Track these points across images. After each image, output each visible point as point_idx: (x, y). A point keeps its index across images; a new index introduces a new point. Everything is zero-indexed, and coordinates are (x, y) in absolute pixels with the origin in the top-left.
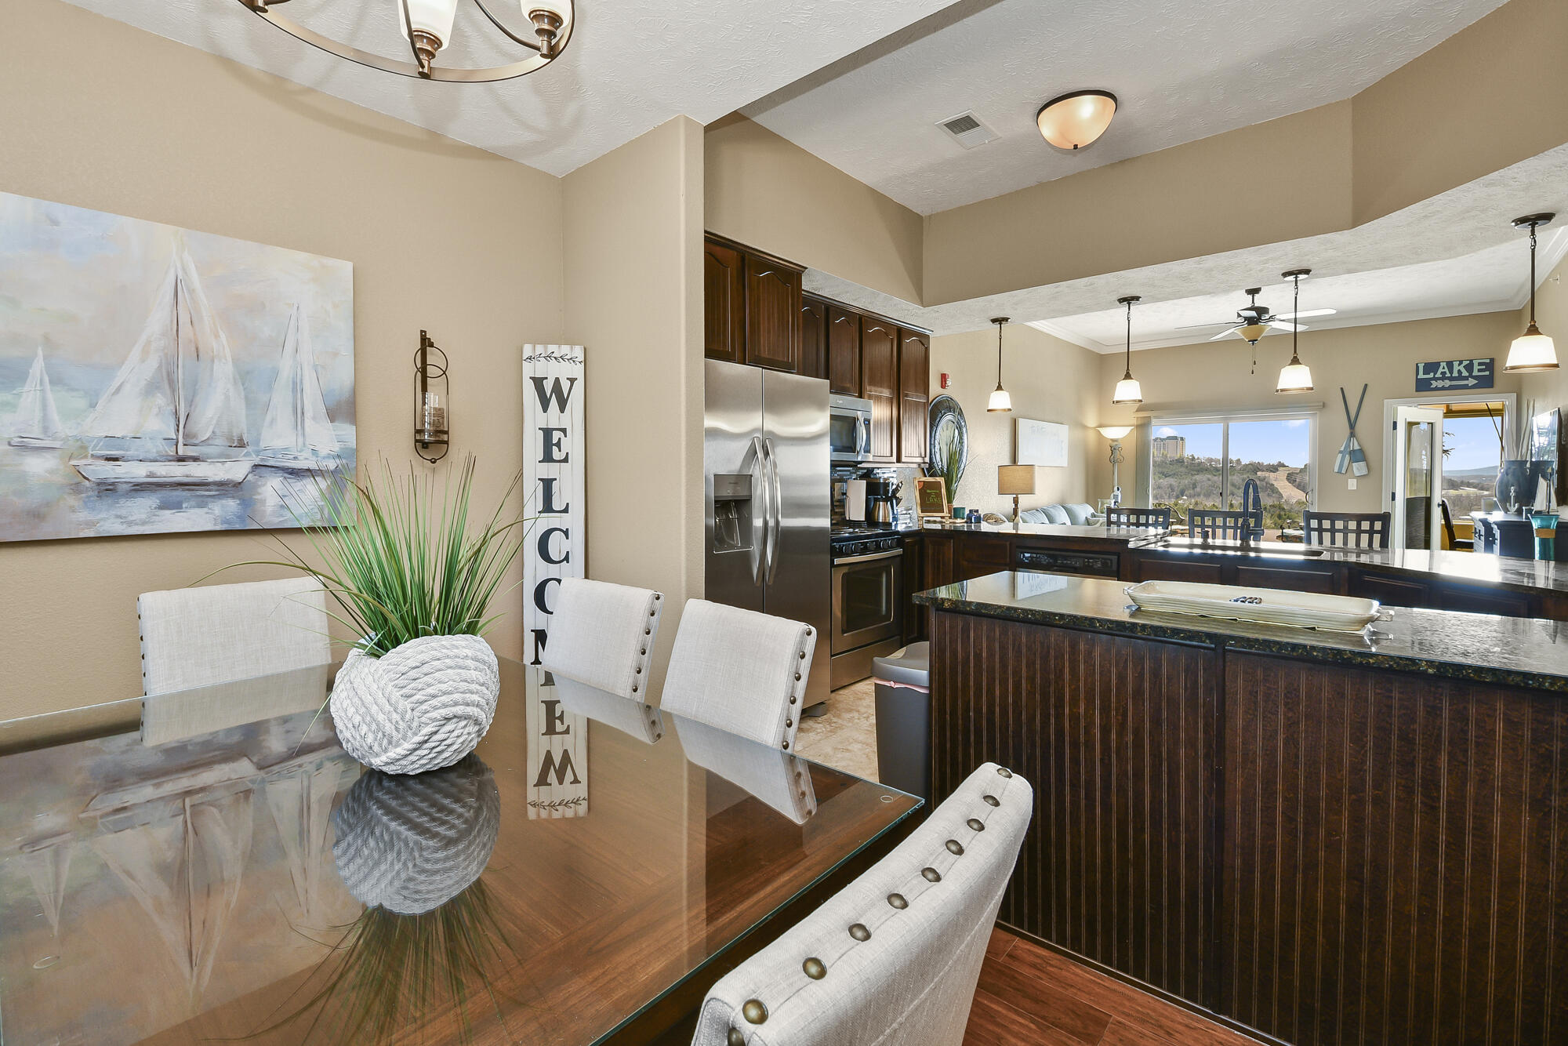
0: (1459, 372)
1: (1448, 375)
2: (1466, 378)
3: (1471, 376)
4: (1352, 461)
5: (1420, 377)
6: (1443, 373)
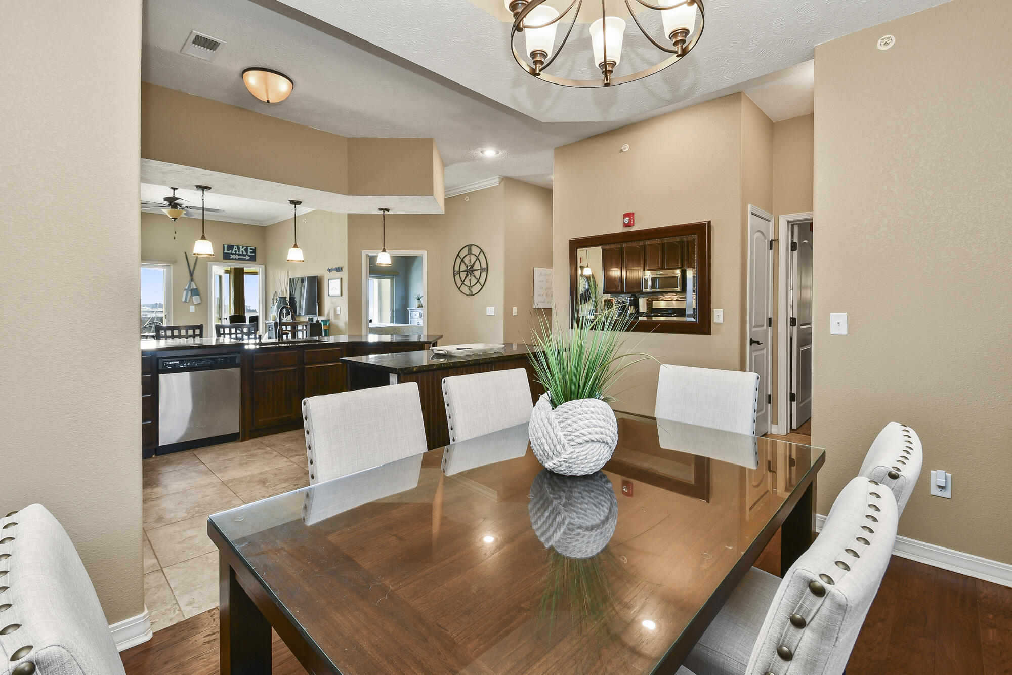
0: (242, 251)
1: (238, 252)
2: (245, 255)
3: (247, 254)
4: (192, 295)
5: (225, 252)
6: (236, 251)
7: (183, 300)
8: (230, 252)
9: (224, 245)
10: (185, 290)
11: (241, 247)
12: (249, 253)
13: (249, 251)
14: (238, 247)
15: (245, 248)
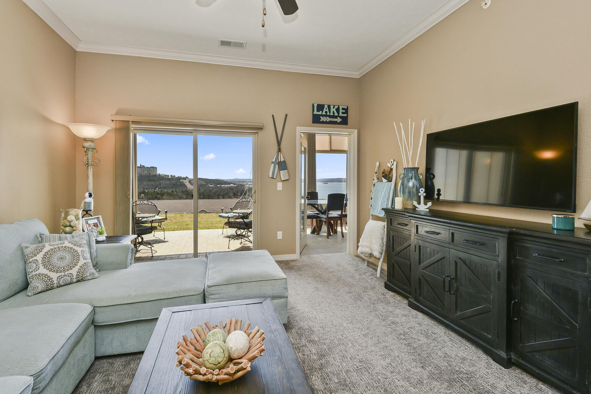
0: (333, 112)
2: (336, 117)
3: (339, 116)
4: (280, 169)
5: (315, 113)
6: (326, 112)
7: (271, 176)
8: (320, 113)
9: (313, 104)
10: (273, 163)
11: (332, 107)
12: (341, 115)
13: (341, 111)
14: (329, 107)
15: (336, 107)
